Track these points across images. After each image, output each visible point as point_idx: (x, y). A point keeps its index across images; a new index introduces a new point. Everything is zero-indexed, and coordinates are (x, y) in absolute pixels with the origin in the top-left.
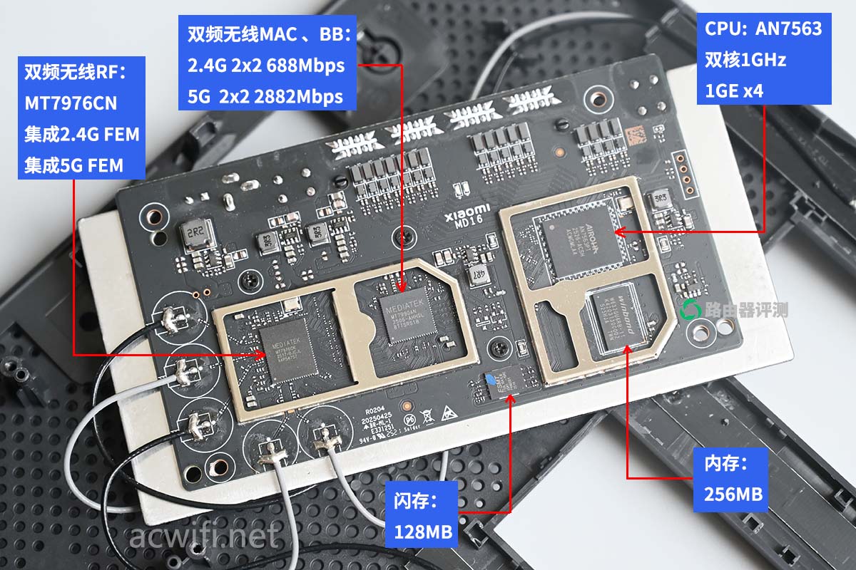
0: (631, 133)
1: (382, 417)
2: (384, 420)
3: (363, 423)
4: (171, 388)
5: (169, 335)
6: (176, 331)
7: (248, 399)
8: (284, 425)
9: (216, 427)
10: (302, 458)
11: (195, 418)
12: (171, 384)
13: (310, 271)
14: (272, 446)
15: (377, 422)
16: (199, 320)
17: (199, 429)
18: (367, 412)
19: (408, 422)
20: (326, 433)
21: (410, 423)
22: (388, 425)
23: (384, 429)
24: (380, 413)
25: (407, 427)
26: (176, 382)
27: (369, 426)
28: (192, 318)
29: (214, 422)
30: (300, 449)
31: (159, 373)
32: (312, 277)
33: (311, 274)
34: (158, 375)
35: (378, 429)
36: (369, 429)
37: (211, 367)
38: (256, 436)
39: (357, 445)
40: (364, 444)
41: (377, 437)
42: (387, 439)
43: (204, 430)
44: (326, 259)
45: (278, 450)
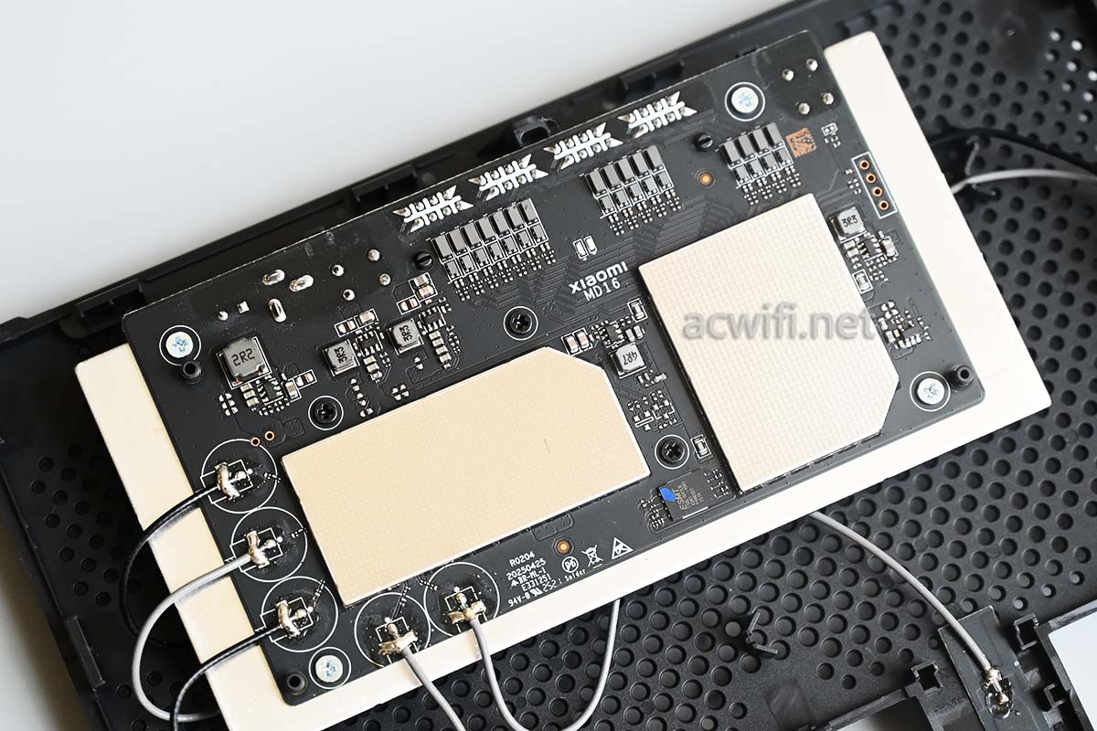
0: (795, 139)
1: (533, 566)
2: (537, 570)
3: (509, 579)
4: (244, 571)
5: (229, 503)
6: (238, 495)
8: (405, 598)
9: (314, 615)
10: (437, 638)
11: (283, 606)
12: (244, 567)
13: (403, 387)
14: (394, 628)
15: (527, 574)
16: (266, 475)
17: (293, 621)
18: (512, 562)
19: (568, 567)
20: (463, 600)
21: (572, 568)
22: (544, 576)
23: (539, 581)
24: (529, 562)
25: (569, 574)
26: (252, 563)
27: (518, 581)
28: (256, 474)
29: (310, 609)
30: (432, 627)
31: (225, 554)
32: (406, 394)
33: (404, 391)
34: (224, 558)
35: (531, 583)
36: (519, 585)
37: (293, 535)
38: (371, 618)
39: (506, 608)
40: (516, 606)
41: (530, 594)
42: (544, 594)
43: (299, 622)
44: (420, 367)
45: (403, 633)
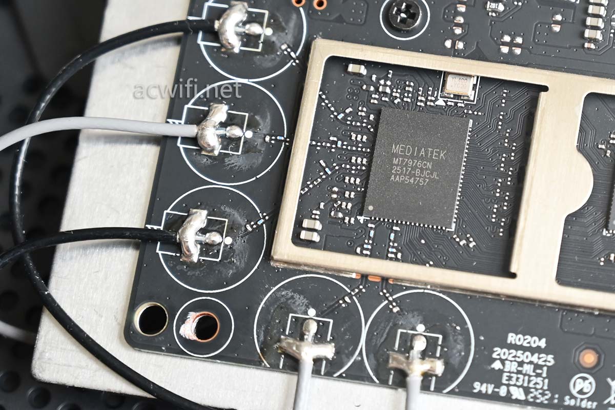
1: (535, 358)
2: (537, 366)
3: (495, 356)
4: (181, 147)
5: (222, 53)
6: (236, 50)
7: (306, 223)
8: (351, 298)
9: (229, 251)
10: (357, 375)
11: (200, 219)
12: (185, 140)
13: (519, 40)
14: (313, 328)
15: (521, 364)
16: (284, 47)
17: (196, 241)
18: (512, 338)
19: (578, 388)
20: (420, 344)
21: (581, 392)
22: (539, 380)
23: (529, 381)
24: (533, 350)
25: (572, 397)
26: (194, 140)
27: (503, 364)
28: (274, 39)
29: (228, 241)
30: (361, 354)
31: (173, 112)
32: (518, 51)
33: (518, 45)
34: (170, 116)
35: (518, 379)
36: (501, 372)
37: (268, 139)
38: (292, 297)
39: (465, 391)
40: (481, 396)
41: (508, 392)
42: (526, 403)
43: (206, 248)
44: (557, 28)
45: (320, 338)
